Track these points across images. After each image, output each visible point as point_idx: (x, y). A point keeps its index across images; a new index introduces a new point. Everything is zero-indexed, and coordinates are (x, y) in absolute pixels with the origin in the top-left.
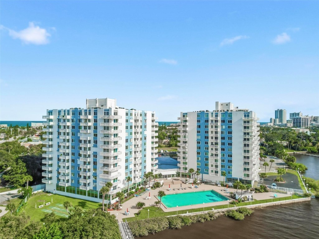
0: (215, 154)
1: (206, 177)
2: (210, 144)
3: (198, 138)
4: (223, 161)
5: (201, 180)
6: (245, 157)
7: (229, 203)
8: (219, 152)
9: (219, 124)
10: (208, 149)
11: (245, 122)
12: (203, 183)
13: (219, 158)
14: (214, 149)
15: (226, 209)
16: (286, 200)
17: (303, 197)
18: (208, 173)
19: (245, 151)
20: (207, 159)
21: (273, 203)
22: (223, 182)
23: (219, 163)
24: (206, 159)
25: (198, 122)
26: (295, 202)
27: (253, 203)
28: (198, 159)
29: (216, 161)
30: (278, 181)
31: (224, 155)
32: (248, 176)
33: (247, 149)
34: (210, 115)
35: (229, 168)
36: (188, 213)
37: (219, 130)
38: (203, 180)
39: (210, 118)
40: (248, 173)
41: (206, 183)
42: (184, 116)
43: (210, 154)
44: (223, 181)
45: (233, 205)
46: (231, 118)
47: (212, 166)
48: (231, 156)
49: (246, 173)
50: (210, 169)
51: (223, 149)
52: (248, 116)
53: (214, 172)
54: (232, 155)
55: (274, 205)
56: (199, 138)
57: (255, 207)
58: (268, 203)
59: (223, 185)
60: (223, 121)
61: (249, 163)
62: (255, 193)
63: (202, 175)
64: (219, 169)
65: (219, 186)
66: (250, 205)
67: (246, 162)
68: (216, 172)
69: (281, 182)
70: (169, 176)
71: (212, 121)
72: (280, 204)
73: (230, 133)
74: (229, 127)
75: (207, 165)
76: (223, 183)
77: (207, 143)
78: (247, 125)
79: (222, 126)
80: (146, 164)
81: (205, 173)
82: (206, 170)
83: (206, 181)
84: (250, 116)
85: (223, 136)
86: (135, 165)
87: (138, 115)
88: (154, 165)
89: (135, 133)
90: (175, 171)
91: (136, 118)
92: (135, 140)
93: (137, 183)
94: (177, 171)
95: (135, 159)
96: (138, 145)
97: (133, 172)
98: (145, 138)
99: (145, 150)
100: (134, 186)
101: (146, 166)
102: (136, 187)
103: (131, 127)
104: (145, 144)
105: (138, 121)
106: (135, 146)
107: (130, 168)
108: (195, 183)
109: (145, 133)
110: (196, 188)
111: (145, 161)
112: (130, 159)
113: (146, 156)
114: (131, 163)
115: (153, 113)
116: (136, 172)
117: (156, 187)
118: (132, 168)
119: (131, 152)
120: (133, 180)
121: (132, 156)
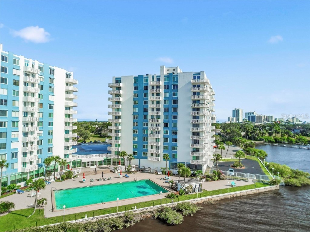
0: (156, 132)
1: (144, 163)
2: (149, 118)
3: (135, 111)
4: (166, 140)
5: (138, 167)
6: (194, 134)
7: (166, 197)
8: (161, 128)
9: (162, 90)
10: (147, 125)
11: (194, 86)
12: (140, 171)
13: (161, 136)
14: (155, 125)
15: (159, 206)
17: (270, 185)
18: (146, 158)
19: (194, 125)
20: (146, 139)
21: (229, 193)
22: (166, 169)
23: (161, 143)
24: (144, 138)
25: (135, 89)
26: (260, 191)
27: (201, 195)
28: (134, 139)
29: (157, 140)
30: (236, 166)
31: (167, 132)
32: (198, 158)
33: (197, 123)
34: (150, 79)
35: (174, 149)
36: (88, 217)
37: (162, 98)
38: (141, 167)
39: (151, 83)
40: (198, 155)
41: (144, 171)
42: (117, 82)
43: (149, 132)
44: (165, 167)
45: (170, 199)
46: (177, 82)
47: (152, 147)
48: (176, 133)
49: (196, 155)
50: (150, 151)
51: (166, 125)
52: (199, 77)
53: (154, 155)
54: (178, 132)
55: (232, 196)
56: (137, 110)
57: (203, 201)
58: (222, 195)
59: (164, 173)
60: (166, 87)
61: (199, 140)
62: (205, 181)
63: (139, 160)
64: (161, 151)
65: (159, 174)
67: (195, 140)
68: (158, 156)
69: (240, 168)
71: (153, 87)
72: (239, 195)
73: (175, 102)
74: (174, 94)
75: (145, 146)
76: (165, 170)
77: (145, 117)
78: (196, 90)
79: (165, 93)
80: (52, 144)
81: (143, 158)
82: (144, 153)
83: (144, 168)
84: (201, 78)
85: (166, 107)
86: (25, 144)
87: (33, 66)
88: (70, 148)
89: (26, 94)
90: (104, 157)
91: (30, 69)
92: (25, 103)
93: (30, 172)
94: (106, 157)
95: (26, 134)
96: (32, 114)
97: (20, 155)
98: (51, 107)
99: (50, 124)
100: (23, 177)
101: (51, 148)
102: (28, 178)
103: (16, 83)
104: (50, 116)
105: (33, 76)
106: (25, 114)
107: (12, 148)
108: (128, 171)
109: (51, 98)
110: (126, 177)
111: (50, 141)
112: (12, 133)
113: (52, 133)
114: (16, 140)
115: (68, 73)
116: (28, 155)
117: (66, 178)
118: (17, 149)
119: (15, 121)
120: (19, 167)
121: (17, 130)
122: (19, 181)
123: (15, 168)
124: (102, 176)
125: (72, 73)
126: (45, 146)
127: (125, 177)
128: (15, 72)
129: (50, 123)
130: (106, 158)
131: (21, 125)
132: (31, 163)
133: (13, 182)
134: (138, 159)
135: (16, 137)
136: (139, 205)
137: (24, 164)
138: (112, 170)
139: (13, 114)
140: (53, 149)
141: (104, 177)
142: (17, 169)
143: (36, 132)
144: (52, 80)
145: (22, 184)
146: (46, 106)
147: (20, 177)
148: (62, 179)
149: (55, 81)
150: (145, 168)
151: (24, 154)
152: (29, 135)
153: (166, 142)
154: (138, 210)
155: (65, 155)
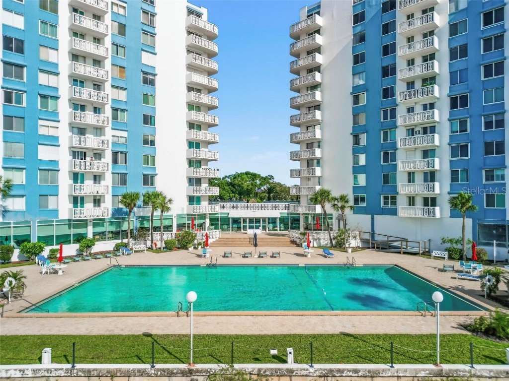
0: (425, 127)
1: (385, 225)
2: (400, 88)
3: (356, 83)
4: (458, 150)
5: (368, 236)
7: (465, 327)
8: (441, 115)
10: (393, 116)
13: (441, 140)
14: (418, 108)
18: (394, 212)
20: (390, 156)
22: (460, 241)
23: (441, 164)
24: (386, 155)
25: (355, 22)
28: (356, 161)
29: (427, 154)
31: (463, 123)
35: (490, 177)
37: (441, 19)
38: (376, 237)
41: (385, 247)
43: (400, 134)
44: (458, 235)
47: (411, 176)
48: (500, 123)
50: (403, 189)
51: (458, 102)
53: (419, 201)
56: (362, 80)
59: (456, 254)
63: (373, 219)
64: (441, 188)
65: (436, 258)
68: (430, 202)
70: (255, 222)
75: (388, 179)
76: (459, 246)
77: (388, 93)
80: (155, 169)
81: (383, 212)
82: (386, 198)
83: (385, 239)
85: (458, 44)
88: (204, 183)
89: (78, 33)
90: (281, 211)
93: (95, 224)
94: (286, 211)
95: (80, 132)
96: (97, 87)
97: (64, 178)
98: (149, 80)
99: (148, 120)
100: (73, 231)
101: (152, 176)
102: (90, 237)
104: (145, 100)
107: (40, 158)
108: (339, 245)
109: (146, 59)
110: (325, 257)
111: (150, 160)
112: (40, 122)
113: (152, 143)
114: (53, 141)
115: (193, 7)
116: (89, 182)
117: (177, 248)
118: (56, 163)
119: (48, 96)
120: (64, 208)
121: (54, 116)
122: (64, 239)
123: (51, 206)
125: (204, 11)
126: (134, 170)
127: (322, 255)
129: (146, 117)
130: (288, 214)
131: (64, 109)
132: (97, 202)
133: (47, 240)
134: (369, 216)
135: (52, 132)
137: (77, 201)
138: (295, 240)
139: (43, 78)
142: (56, 211)
143: (109, 133)
145: (70, 250)
146: (135, 76)
147: (65, 230)
148: (169, 247)
149: (157, 18)
150: (390, 239)
151: (78, 177)
153: (459, 158)
155: (191, 200)
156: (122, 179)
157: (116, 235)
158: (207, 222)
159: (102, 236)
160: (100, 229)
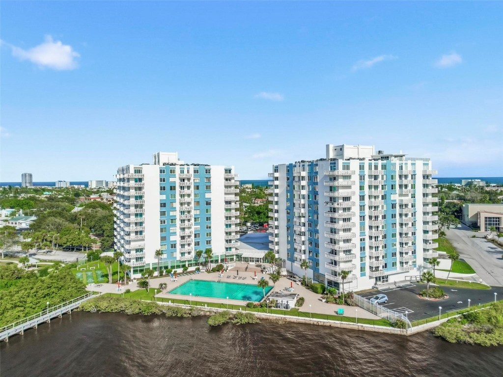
0: (303, 232)
3: (287, 206)
4: (310, 243)
5: (290, 271)
6: (331, 241)
8: (306, 228)
9: (306, 182)
11: (331, 179)
12: (290, 276)
13: (307, 238)
14: (302, 224)
15: (225, 310)
16: (342, 322)
19: (332, 230)
23: (307, 247)
25: (287, 180)
27: (285, 313)
28: (288, 238)
31: (311, 233)
32: (335, 274)
33: (334, 227)
34: (297, 168)
35: (316, 256)
37: (306, 192)
38: (293, 272)
39: (295, 174)
40: (336, 270)
42: (275, 171)
46: (317, 173)
49: (334, 269)
51: (310, 225)
52: (335, 168)
55: (315, 323)
56: (289, 205)
57: (275, 318)
58: (301, 318)
59: (304, 283)
60: (309, 178)
61: (336, 251)
62: (325, 302)
63: (292, 264)
66: (266, 314)
67: (333, 250)
70: (252, 260)
72: (328, 325)
78: (333, 184)
79: (309, 185)
80: (211, 238)
85: (310, 203)
86: (183, 238)
87: (188, 172)
88: (233, 242)
89: (182, 196)
90: (263, 254)
91: (185, 175)
92: (182, 204)
93: (189, 261)
95: (183, 229)
96: (189, 212)
97: (178, 247)
98: (208, 203)
99: (208, 219)
100: (181, 264)
101: (210, 241)
102: (187, 266)
103: (173, 188)
104: (207, 212)
105: (189, 179)
106: (182, 212)
107: (171, 240)
109: (207, 196)
111: (209, 234)
112: (171, 228)
113: (210, 228)
114: (175, 234)
115: (228, 167)
116: (186, 247)
117: (217, 271)
118: (176, 241)
119: (173, 220)
120: (178, 256)
121: (175, 226)
122: (178, 267)
123: (174, 256)
124: (238, 274)
126: (202, 239)
128: (171, 180)
129: (207, 218)
131: (178, 222)
132: (189, 253)
133: (173, 267)
135: (174, 231)
136: (209, 304)
137: (183, 254)
139: (172, 214)
140: (212, 242)
141: (239, 276)
142: (176, 257)
143: (193, 227)
144: (209, 179)
145: (180, 270)
146: (203, 203)
147: (179, 264)
148: (214, 270)
149: (212, 179)
151: (183, 246)
152: (186, 230)
153: (310, 246)
154: (207, 308)
155: (227, 249)
156: (197, 244)
157: (196, 264)
158: (235, 257)
159: (190, 265)
160: (190, 263)
